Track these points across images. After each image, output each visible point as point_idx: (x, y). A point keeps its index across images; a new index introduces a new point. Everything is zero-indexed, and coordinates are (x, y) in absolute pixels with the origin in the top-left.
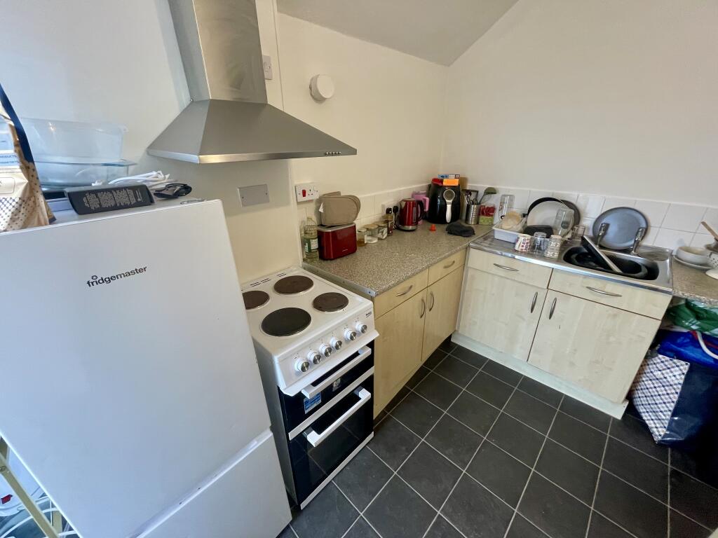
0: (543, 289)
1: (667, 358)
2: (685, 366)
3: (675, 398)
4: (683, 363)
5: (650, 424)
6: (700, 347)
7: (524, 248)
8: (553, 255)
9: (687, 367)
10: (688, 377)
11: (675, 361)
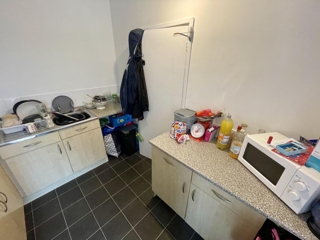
0: (60, 141)
1: (106, 136)
2: (110, 135)
3: (114, 144)
4: (109, 134)
5: (114, 155)
6: (109, 128)
7: (34, 130)
8: (52, 125)
9: (111, 135)
10: (112, 137)
11: (108, 135)
